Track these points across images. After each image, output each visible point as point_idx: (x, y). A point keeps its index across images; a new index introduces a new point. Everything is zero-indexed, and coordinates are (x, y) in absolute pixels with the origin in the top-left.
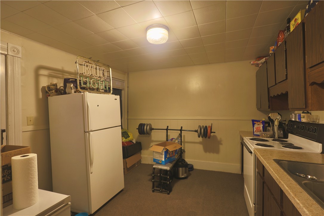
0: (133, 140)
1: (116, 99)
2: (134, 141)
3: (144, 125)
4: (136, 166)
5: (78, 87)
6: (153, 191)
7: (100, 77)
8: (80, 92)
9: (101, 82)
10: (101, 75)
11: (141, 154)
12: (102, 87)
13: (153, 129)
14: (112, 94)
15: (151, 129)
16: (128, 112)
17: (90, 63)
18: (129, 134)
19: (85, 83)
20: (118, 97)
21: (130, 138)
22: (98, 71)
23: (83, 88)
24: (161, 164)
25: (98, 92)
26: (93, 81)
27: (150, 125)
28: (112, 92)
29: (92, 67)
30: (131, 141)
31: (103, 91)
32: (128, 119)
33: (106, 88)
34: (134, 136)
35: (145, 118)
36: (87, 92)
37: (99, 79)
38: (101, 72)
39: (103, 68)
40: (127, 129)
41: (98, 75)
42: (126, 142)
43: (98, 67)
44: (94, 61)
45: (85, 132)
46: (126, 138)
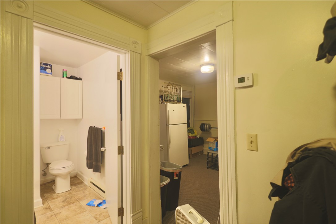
0: (197, 135)
1: (184, 106)
2: (198, 137)
3: (205, 124)
4: (199, 155)
5: (164, 100)
6: (208, 168)
7: (175, 93)
8: (164, 103)
9: (175, 96)
10: (176, 92)
11: (203, 147)
12: (176, 99)
13: (212, 128)
14: (182, 103)
15: (210, 128)
16: (194, 115)
17: (170, 86)
18: (194, 131)
19: (167, 98)
20: (185, 105)
21: (195, 134)
22: (174, 89)
23: (166, 101)
24: (213, 150)
25: (173, 102)
26: (171, 96)
27: (209, 125)
28: (182, 102)
29: (170, 88)
30: (196, 136)
31: (177, 101)
32: (194, 120)
33: (178, 99)
34: (198, 133)
35: (206, 120)
36: (168, 103)
37: (174, 94)
38: (176, 90)
39: (177, 87)
40: (193, 127)
41: (174, 92)
42: (192, 137)
43: (174, 87)
44: (172, 84)
45: (167, 125)
46: (192, 134)
